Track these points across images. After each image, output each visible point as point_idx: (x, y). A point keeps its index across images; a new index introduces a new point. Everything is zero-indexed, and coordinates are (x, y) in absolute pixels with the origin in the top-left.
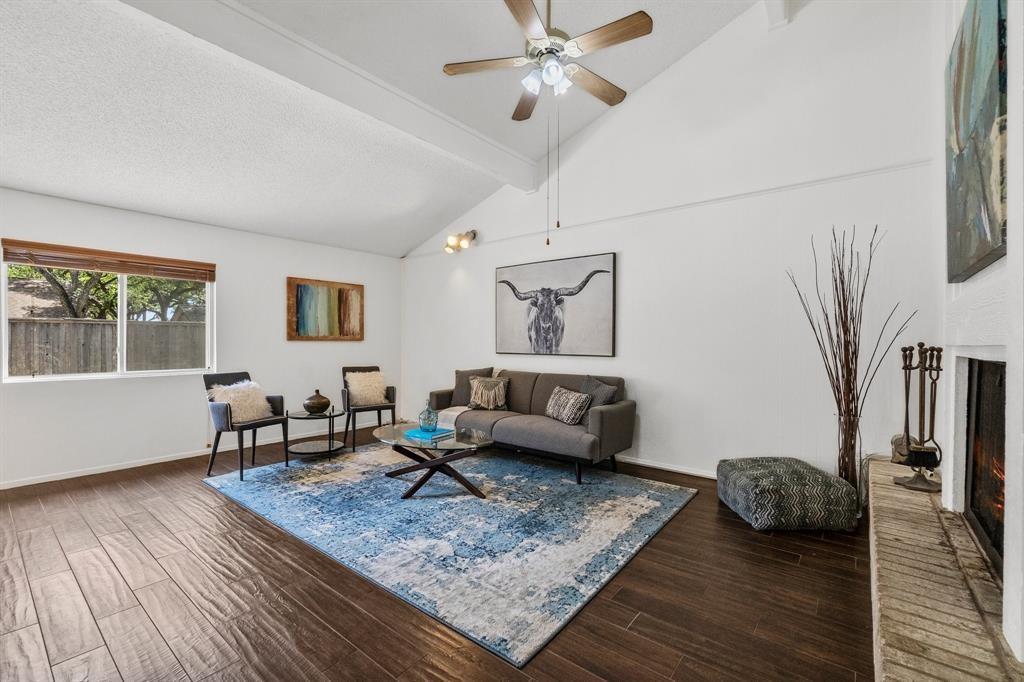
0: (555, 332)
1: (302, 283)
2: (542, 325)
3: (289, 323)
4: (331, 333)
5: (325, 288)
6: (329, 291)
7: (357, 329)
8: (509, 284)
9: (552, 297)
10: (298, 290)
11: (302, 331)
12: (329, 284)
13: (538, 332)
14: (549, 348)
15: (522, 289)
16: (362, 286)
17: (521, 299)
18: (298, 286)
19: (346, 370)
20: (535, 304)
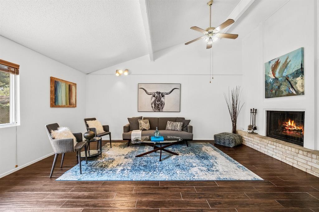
0: (161, 105)
1: (57, 80)
2: (157, 103)
3: (51, 99)
4: (67, 104)
5: (65, 84)
6: (66, 85)
7: (74, 103)
8: (144, 89)
9: (161, 94)
10: (55, 83)
11: (56, 103)
12: (66, 82)
13: (155, 105)
14: (159, 110)
15: (149, 91)
16: (76, 84)
17: (148, 94)
18: (55, 82)
19: (86, 120)
20: (154, 96)
